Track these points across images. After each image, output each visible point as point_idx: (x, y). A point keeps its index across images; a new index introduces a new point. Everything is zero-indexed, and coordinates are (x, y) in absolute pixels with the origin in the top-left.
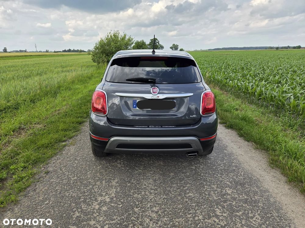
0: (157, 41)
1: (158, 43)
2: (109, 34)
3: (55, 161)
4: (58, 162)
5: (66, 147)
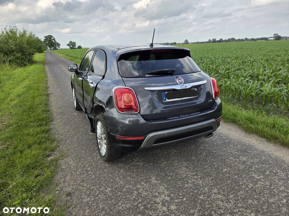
0: (52, 38)
1: (54, 40)
2: (4, 30)
3: (62, 179)
4: (68, 179)
5: (59, 161)
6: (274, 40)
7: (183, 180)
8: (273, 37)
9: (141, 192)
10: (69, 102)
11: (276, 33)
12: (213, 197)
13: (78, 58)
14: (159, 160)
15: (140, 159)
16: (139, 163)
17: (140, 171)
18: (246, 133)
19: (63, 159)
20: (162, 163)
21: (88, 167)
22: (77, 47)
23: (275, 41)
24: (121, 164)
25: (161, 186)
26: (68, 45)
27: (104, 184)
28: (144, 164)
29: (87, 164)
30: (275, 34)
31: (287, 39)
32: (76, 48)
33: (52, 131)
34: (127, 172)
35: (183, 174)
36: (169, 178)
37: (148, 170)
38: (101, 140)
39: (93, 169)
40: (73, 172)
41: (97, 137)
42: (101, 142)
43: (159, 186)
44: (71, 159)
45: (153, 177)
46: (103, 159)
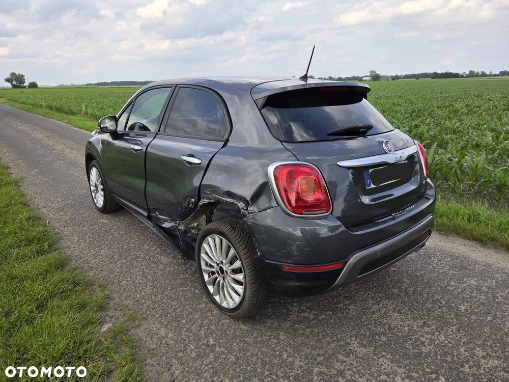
3: (165, 374)
4: (177, 373)
5: (133, 331)
6: (370, 80)
7: (411, 339)
8: (368, 76)
9: (352, 377)
10: (74, 195)
11: (373, 70)
12: (485, 366)
13: (41, 106)
14: (338, 303)
15: (300, 305)
16: (306, 315)
17: (319, 333)
18: (440, 234)
19: (139, 326)
20: (349, 310)
21: (206, 337)
22: (26, 84)
23: (372, 82)
24: (272, 321)
25: (379, 358)
26: (8, 80)
27: (267, 373)
28: (316, 315)
29: (201, 330)
30: (372, 72)
31: (389, 79)
32: (24, 87)
33: (73, 264)
34: (295, 338)
35: (401, 326)
36: (384, 338)
37: (332, 327)
38: (217, 275)
39: (221, 341)
40: (180, 354)
41: (202, 268)
42: (218, 279)
43: (377, 359)
44: (157, 323)
45: (353, 342)
46: (228, 313)
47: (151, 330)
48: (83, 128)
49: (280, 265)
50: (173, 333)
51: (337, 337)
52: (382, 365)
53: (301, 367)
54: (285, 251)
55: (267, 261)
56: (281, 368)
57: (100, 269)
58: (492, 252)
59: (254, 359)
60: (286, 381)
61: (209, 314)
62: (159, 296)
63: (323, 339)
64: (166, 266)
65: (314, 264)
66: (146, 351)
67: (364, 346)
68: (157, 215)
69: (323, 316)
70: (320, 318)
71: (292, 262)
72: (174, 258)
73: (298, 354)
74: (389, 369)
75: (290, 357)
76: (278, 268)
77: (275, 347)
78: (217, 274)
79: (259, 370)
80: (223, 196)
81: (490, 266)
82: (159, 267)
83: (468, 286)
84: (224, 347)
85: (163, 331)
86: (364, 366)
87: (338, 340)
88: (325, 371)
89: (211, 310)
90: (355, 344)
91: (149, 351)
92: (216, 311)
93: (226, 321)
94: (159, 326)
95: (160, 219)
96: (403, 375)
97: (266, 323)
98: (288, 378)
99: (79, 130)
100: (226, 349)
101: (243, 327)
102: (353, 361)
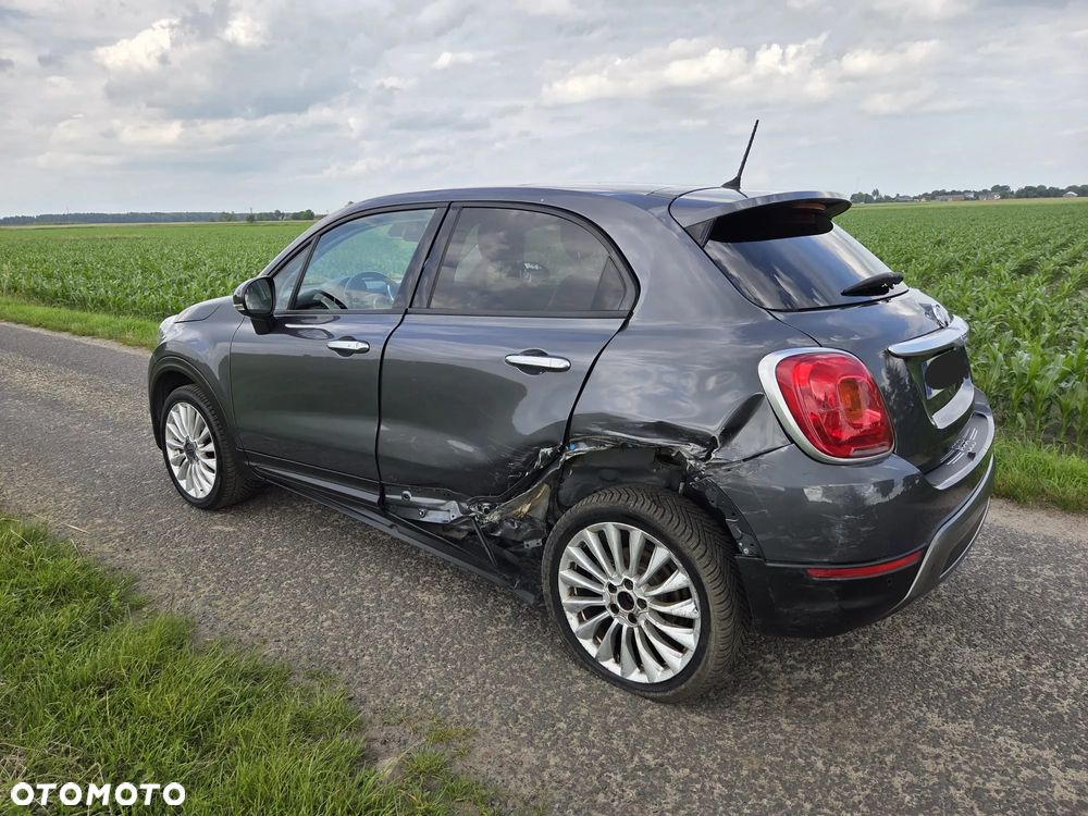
5: (458, 766)
7: (1025, 692)
9: (971, 783)
14: (849, 643)
15: (780, 656)
16: (804, 675)
17: (852, 707)
19: (469, 751)
20: (879, 653)
21: (633, 751)
24: (746, 698)
25: (995, 737)
29: (611, 738)
33: (206, 635)
38: (608, 613)
39: (671, 755)
40: (601, 798)
41: (563, 601)
42: (616, 622)
43: (992, 740)
44: (504, 739)
45: (929, 715)
46: (652, 694)
47: (500, 756)
48: (27, 323)
49: (803, 569)
50: (555, 755)
51: (893, 711)
52: (1009, 750)
53: (864, 781)
54: (815, 538)
55: (769, 564)
56: (828, 791)
57: (284, 638)
58: (1041, 515)
59: (762, 781)
60: (856, 814)
61: (607, 701)
62: (469, 678)
63: (867, 717)
64: (439, 609)
65: (874, 560)
66: (520, 805)
67: (954, 720)
68: (406, 496)
69: (840, 673)
70: (835, 677)
71: (832, 560)
72: (448, 591)
73: (843, 757)
74: (1024, 754)
75: (831, 765)
76: (799, 577)
77: (787, 750)
78: (609, 610)
79: (789, 802)
80: (643, 433)
81: (1055, 540)
82: (426, 616)
83: (1045, 580)
84: (684, 767)
85: (529, 755)
86: (978, 758)
87: (899, 716)
88: (915, 780)
89: (604, 693)
90: (934, 719)
91: (526, 804)
92: (618, 695)
93: (653, 711)
94: (513, 744)
95: (417, 506)
96: (1059, 762)
97: (737, 703)
98: (855, 807)
99: (13, 325)
100: (692, 770)
101: (697, 719)
102: (951, 750)
